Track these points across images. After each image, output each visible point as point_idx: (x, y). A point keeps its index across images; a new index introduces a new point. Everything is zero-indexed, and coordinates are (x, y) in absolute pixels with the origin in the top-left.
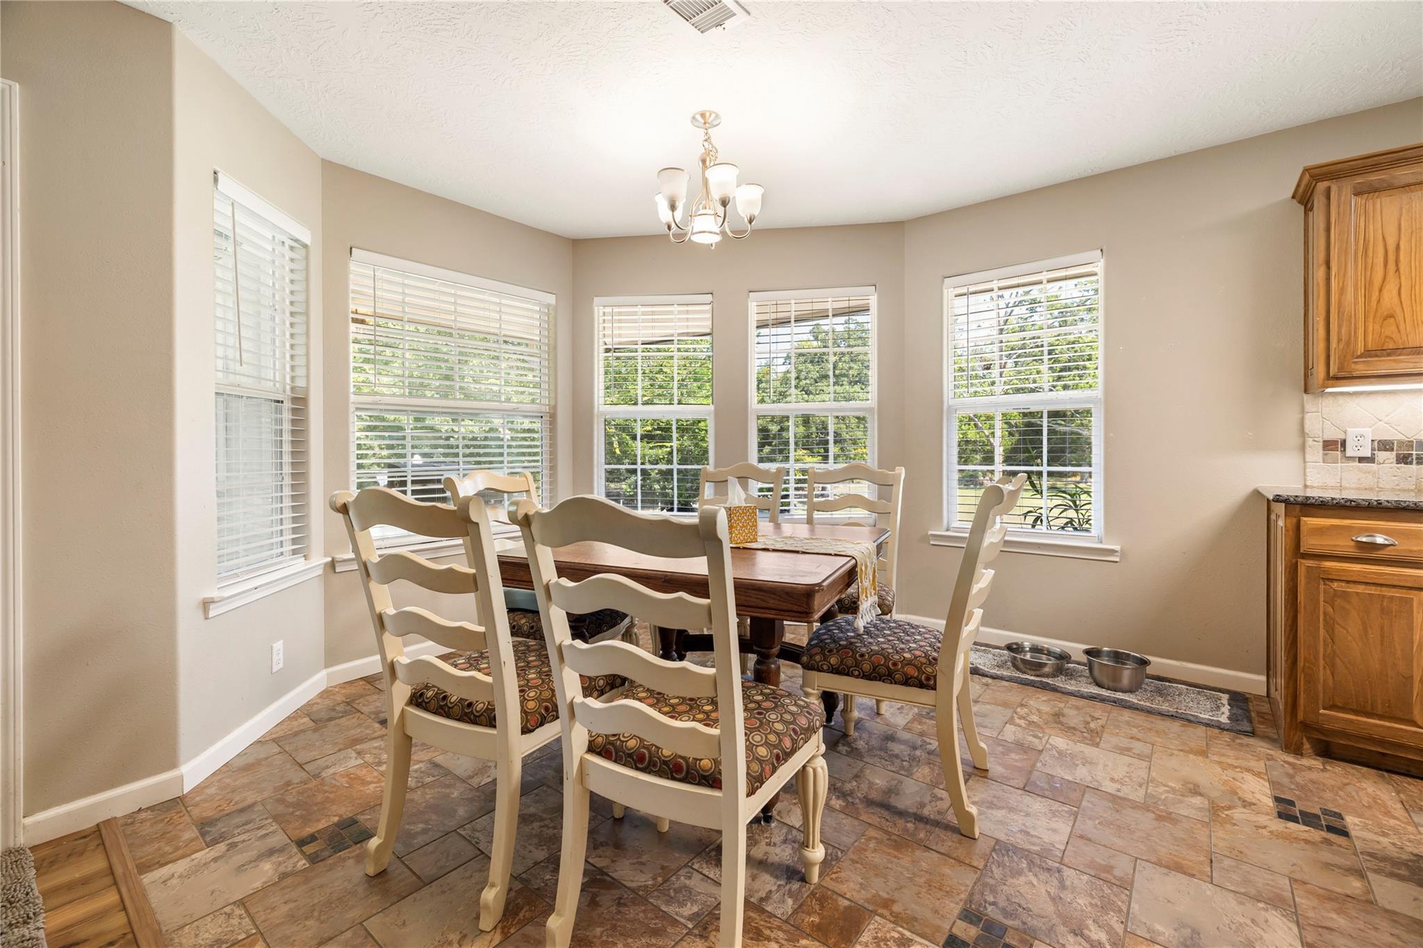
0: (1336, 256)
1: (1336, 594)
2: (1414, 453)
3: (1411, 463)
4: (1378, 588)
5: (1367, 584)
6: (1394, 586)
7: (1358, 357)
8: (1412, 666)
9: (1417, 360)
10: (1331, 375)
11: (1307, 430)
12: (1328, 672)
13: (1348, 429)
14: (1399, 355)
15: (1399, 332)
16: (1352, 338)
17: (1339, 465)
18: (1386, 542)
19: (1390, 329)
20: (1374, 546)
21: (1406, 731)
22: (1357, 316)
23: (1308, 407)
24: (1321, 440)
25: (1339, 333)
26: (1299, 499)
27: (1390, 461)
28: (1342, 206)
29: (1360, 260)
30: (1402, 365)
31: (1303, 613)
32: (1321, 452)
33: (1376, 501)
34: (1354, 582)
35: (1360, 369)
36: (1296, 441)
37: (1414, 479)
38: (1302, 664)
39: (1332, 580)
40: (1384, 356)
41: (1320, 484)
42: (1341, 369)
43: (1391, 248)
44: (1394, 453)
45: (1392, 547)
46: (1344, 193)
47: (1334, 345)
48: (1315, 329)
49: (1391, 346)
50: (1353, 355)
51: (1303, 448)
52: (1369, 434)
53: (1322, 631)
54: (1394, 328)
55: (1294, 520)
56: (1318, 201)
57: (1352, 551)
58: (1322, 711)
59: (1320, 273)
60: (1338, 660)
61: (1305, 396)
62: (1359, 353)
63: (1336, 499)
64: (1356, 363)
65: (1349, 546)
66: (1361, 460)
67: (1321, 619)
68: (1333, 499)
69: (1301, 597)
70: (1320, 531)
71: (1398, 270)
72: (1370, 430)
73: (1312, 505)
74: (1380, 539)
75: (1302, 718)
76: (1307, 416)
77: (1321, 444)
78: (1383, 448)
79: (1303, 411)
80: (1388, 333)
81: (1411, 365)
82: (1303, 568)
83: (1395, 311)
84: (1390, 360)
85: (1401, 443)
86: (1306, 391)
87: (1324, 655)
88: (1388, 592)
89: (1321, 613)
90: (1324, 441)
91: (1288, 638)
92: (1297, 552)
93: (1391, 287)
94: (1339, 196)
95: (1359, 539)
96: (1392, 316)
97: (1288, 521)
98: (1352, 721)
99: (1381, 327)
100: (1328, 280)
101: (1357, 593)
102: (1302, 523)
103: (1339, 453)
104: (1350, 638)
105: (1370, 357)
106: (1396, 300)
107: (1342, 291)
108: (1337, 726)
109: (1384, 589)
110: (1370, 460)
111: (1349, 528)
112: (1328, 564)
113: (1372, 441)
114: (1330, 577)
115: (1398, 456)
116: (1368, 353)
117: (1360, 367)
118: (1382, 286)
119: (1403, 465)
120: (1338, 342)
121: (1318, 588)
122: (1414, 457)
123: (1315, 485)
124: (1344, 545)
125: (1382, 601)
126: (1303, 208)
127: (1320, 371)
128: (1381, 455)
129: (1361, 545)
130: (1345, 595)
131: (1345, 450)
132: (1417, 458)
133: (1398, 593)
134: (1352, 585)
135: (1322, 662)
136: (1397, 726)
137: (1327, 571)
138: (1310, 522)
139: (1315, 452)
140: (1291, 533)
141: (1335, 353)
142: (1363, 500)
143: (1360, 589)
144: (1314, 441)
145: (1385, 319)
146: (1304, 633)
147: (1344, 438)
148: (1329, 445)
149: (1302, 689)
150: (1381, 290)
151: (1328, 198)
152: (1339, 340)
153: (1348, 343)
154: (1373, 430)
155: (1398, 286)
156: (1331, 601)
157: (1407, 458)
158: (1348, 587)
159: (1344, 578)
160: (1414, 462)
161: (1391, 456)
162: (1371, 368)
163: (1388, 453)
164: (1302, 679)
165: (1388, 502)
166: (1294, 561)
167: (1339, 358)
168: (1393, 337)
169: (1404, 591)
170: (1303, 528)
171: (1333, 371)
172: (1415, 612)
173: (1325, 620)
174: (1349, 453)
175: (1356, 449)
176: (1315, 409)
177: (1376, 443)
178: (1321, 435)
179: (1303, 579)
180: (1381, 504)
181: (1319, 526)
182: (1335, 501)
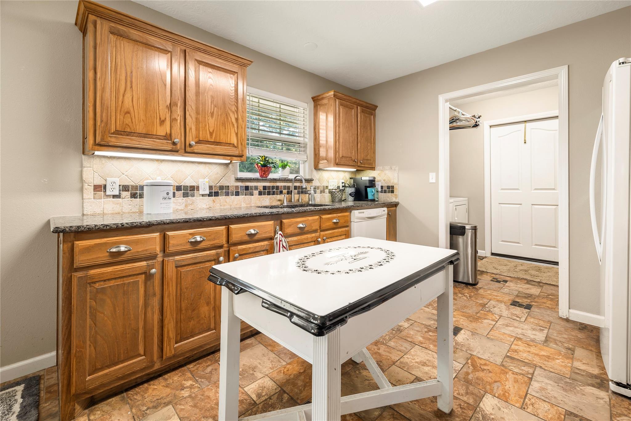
0: (100, 66)
1: (99, 291)
2: (138, 192)
3: (137, 198)
4: (122, 279)
5: (115, 278)
6: (130, 276)
7: (112, 134)
8: (139, 321)
9: (140, 140)
10: (97, 142)
11: (84, 179)
12: (92, 348)
13: (107, 179)
14: (133, 136)
15: (132, 123)
16: (109, 121)
17: (103, 200)
18: (126, 249)
19: (128, 121)
20: (120, 253)
21: (135, 362)
22: (112, 108)
23: (85, 163)
24: (93, 185)
25: (102, 116)
26: (73, 229)
27: (127, 197)
28: (103, 36)
29: (113, 73)
30: (134, 142)
31: (75, 313)
32: (93, 192)
33: (121, 224)
34: (109, 280)
35: (113, 141)
36: (78, 185)
37: (138, 206)
38: (74, 351)
39: (95, 283)
40: (125, 136)
41: (92, 213)
42: (102, 139)
43: (129, 74)
44: (130, 192)
45: (129, 252)
46: (104, 28)
47: (98, 123)
48: (88, 111)
49: (129, 130)
50: (109, 132)
51: (82, 190)
52: (118, 182)
53: (88, 320)
54: (130, 120)
55: (70, 244)
56: (90, 27)
57: (107, 260)
58: (88, 378)
59: (90, 74)
60: (99, 337)
61: (83, 156)
62: (112, 132)
63: (97, 226)
64: (111, 137)
65: (104, 257)
66: (114, 196)
67: (88, 313)
68: (96, 226)
69: (74, 302)
70: (88, 249)
71: (131, 87)
72: (118, 179)
73: (82, 232)
74: (123, 248)
75: (74, 392)
76: (85, 169)
77: (93, 187)
78: (124, 190)
79: (82, 166)
80: (127, 122)
81: (138, 143)
82: (76, 279)
83: (130, 110)
84: (128, 138)
85: (132, 186)
86: (83, 153)
87: (90, 337)
88: (127, 280)
89: (88, 308)
90: (94, 186)
91: (65, 335)
92: (72, 268)
93: (128, 95)
94: (102, 28)
95: (111, 250)
96: (128, 112)
97: (65, 246)
98: (106, 374)
99: (124, 118)
100: (95, 80)
101: (110, 287)
102: (75, 246)
103: (102, 193)
104: (106, 318)
105: (118, 135)
106: (131, 103)
107: (103, 90)
108: (98, 383)
109: (125, 279)
110: (118, 196)
111: (105, 244)
112: (93, 272)
113: (119, 185)
114: (94, 280)
115: (131, 194)
116: (117, 132)
117: (113, 140)
118: (124, 94)
119: (133, 199)
120: (101, 122)
121: (86, 291)
122: (138, 194)
123: (89, 214)
124: (103, 256)
125: (124, 287)
126: (82, 34)
127: (90, 140)
128: (124, 194)
129: (113, 255)
130: (103, 291)
131: (105, 191)
132: (139, 195)
133: (132, 279)
134: (107, 282)
135: (88, 343)
136: (131, 362)
137: (92, 277)
138: (81, 244)
139: (89, 192)
140: (67, 254)
141: (99, 129)
142: (114, 224)
143: (112, 283)
144: (88, 185)
145: (125, 114)
146: (76, 327)
147: (105, 183)
148: (97, 188)
149: (74, 369)
150: (123, 96)
151: (95, 27)
152: (102, 121)
153: (107, 124)
154: (120, 180)
155: (132, 96)
156: (94, 298)
157: (135, 195)
158: (105, 284)
159: (102, 279)
160: (138, 197)
161: (127, 194)
162: (119, 142)
163: (127, 192)
164: (74, 362)
165: (127, 224)
166: (69, 275)
167: (102, 132)
168: (130, 125)
169: (135, 277)
170: (76, 250)
171: (98, 140)
172: (140, 288)
173: (90, 312)
174: (108, 193)
175: (111, 190)
176: (88, 165)
177: (121, 186)
178: (92, 182)
179: (75, 288)
180: (123, 225)
181: (87, 246)
182: (97, 227)
